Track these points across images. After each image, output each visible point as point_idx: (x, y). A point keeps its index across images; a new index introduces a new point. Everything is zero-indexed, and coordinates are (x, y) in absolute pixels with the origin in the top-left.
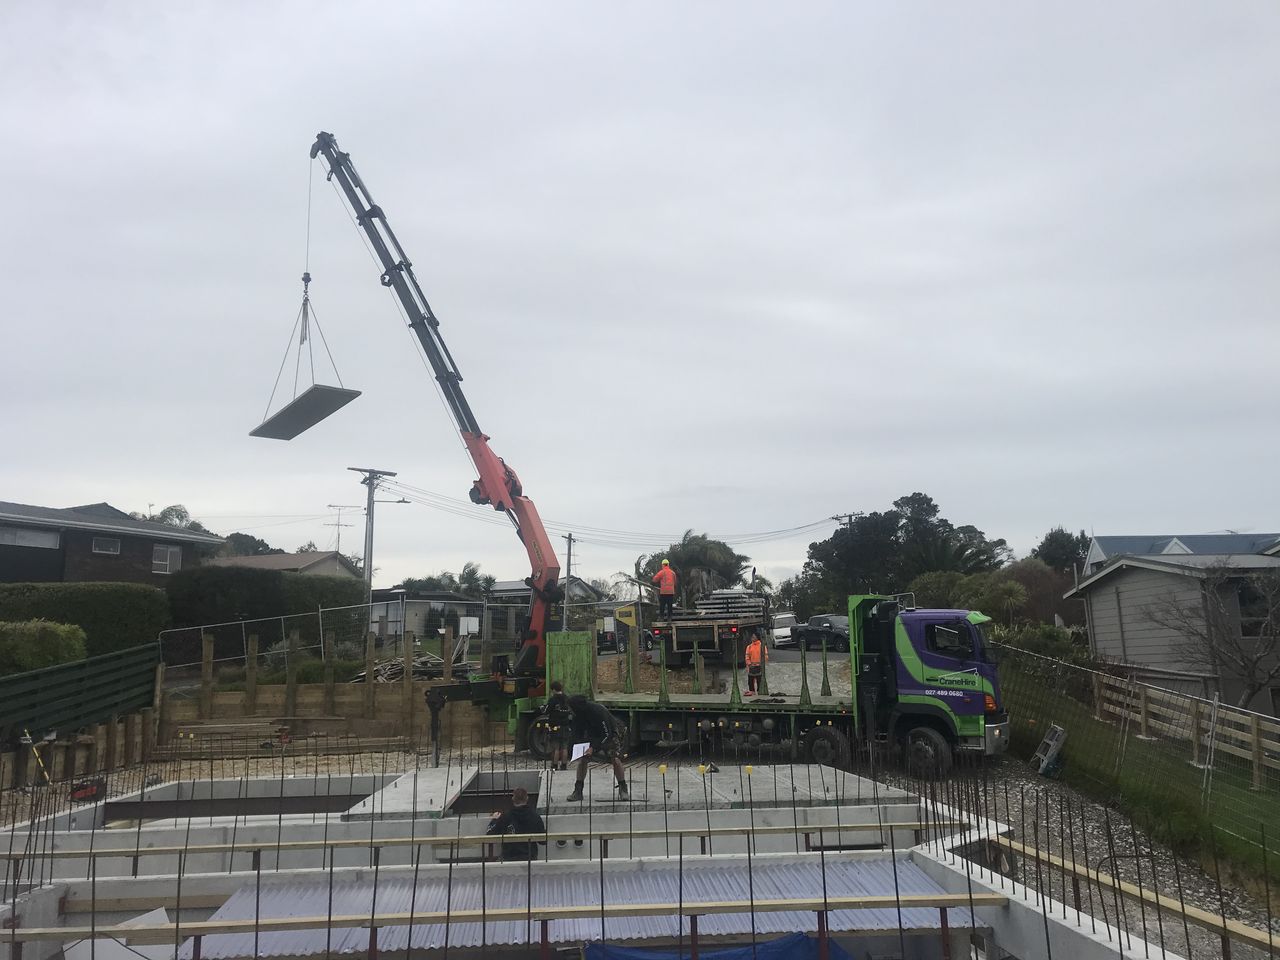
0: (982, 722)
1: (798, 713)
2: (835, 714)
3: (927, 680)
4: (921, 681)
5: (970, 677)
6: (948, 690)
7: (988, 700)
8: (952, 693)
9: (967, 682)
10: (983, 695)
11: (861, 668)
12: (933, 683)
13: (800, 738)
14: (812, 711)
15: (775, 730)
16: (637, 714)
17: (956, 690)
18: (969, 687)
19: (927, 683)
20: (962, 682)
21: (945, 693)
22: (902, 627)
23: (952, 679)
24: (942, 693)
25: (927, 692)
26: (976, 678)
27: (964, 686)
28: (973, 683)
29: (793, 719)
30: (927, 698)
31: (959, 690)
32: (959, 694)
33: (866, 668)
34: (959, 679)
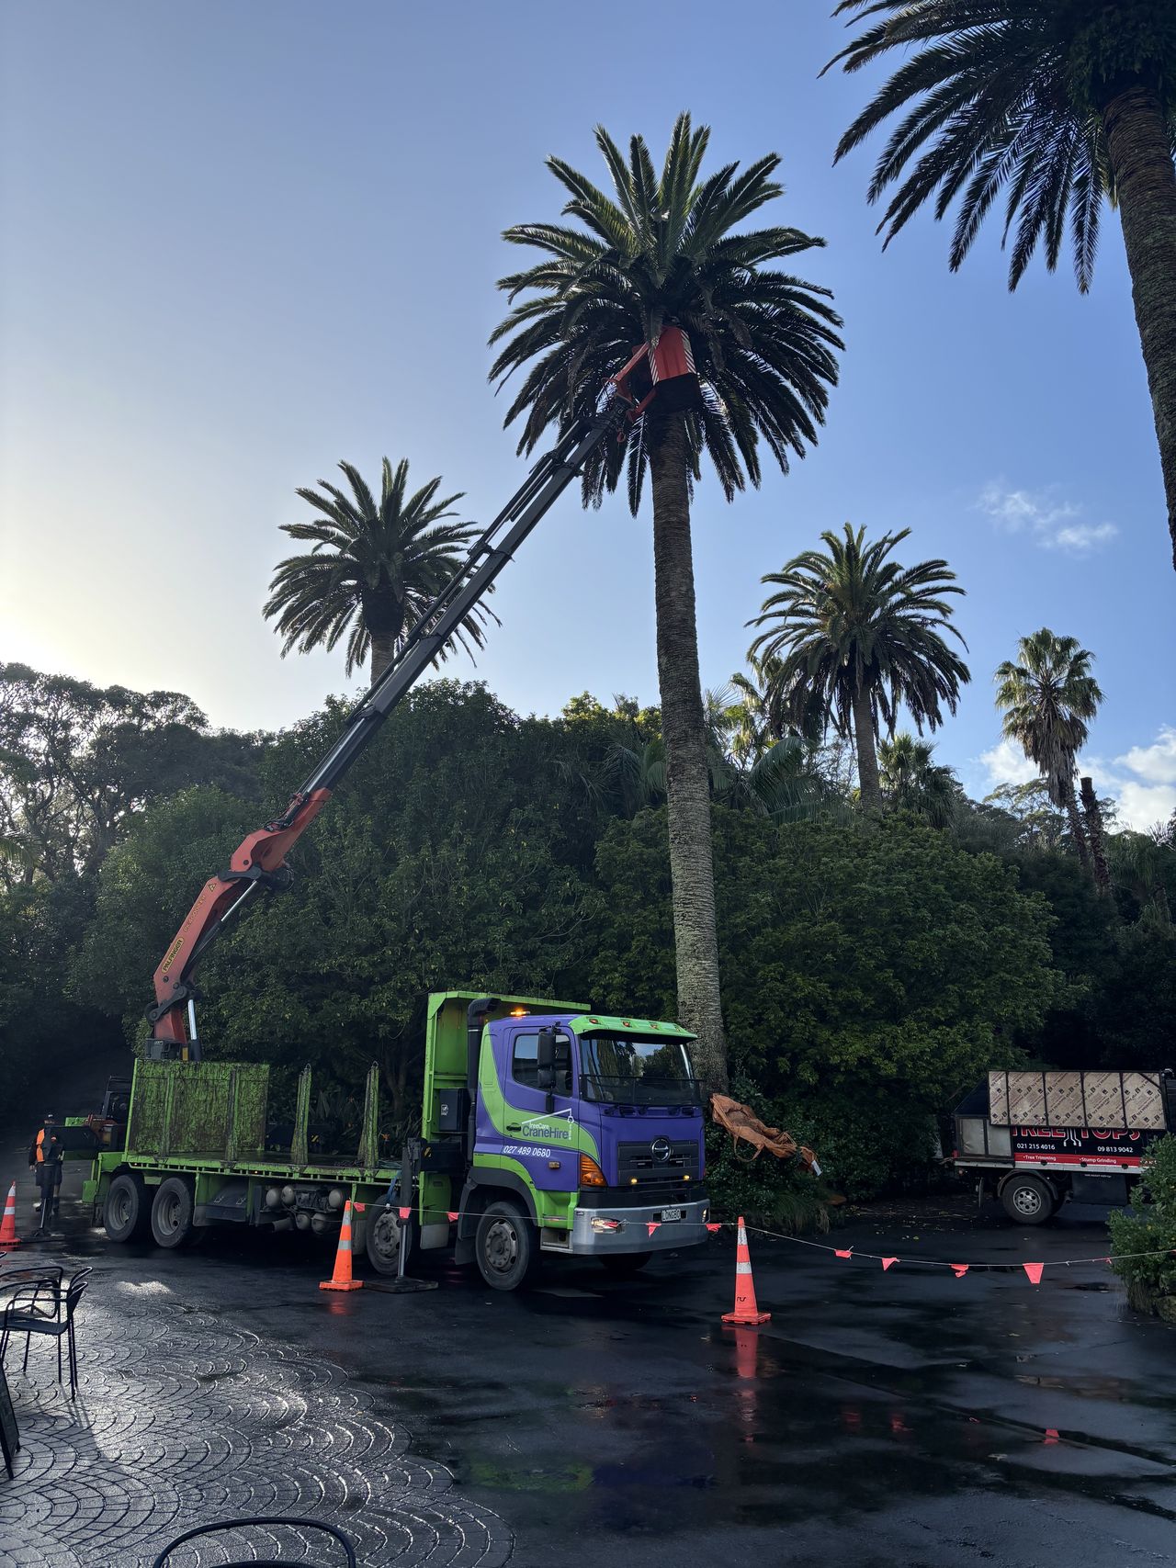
0: (573, 1204)
1: (360, 1182)
3: (510, 1128)
4: (502, 1132)
5: (561, 1124)
6: (532, 1146)
7: (587, 1165)
8: (538, 1152)
9: (557, 1134)
10: (580, 1156)
11: (438, 1113)
12: (516, 1135)
14: (376, 1180)
17: (542, 1146)
18: (560, 1142)
19: (508, 1133)
20: (551, 1132)
21: (529, 1151)
22: (488, 1040)
23: (538, 1127)
24: (524, 1151)
25: (508, 1149)
26: (570, 1125)
27: (552, 1141)
28: (565, 1134)
29: (354, 1191)
30: (505, 1159)
31: (547, 1147)
32: (545, 1153)
33: (444, 1113)
34: (547, 1127)
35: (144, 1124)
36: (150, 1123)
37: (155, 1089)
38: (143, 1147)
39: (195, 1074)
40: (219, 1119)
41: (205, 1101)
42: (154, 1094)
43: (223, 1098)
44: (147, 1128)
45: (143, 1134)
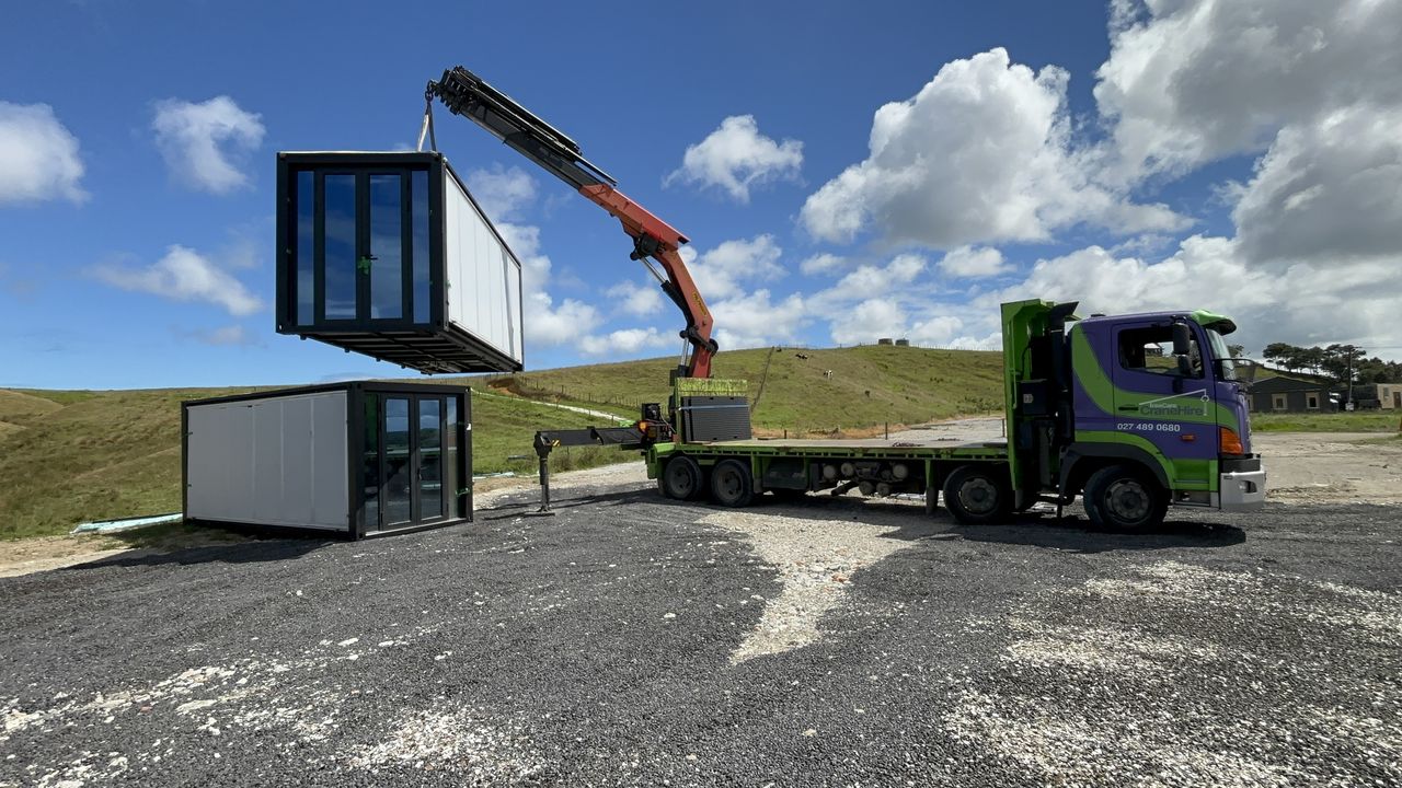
0: (1214, 470)
1: (934, 458)
2: (984, 459)
3: (1121, 409)
4: (1112, 412)
5: (1193, 403)
6: (1155, 422)
7: (1226, 437)
8: (1162, 428)
9: (1188, 411)
10: (1218, 429)
11: (1020, 399)
12: (1130, 414)
16: (760, 459)
17: (1169, 422)
18: (1193, 418)
19: (1120, 414)
20: (1179, 410)
21: (1151, 427)
23: (1161, 406)
24: (1145, 427)
25: (1120, 426)
26: (1204, 404)
28: (1200, 411)
29: (928, 465)
30: (1120, 436)
31: (1174, 423)
32: (1175, 428)
33: (1028, 398)
34: (1175, 406)
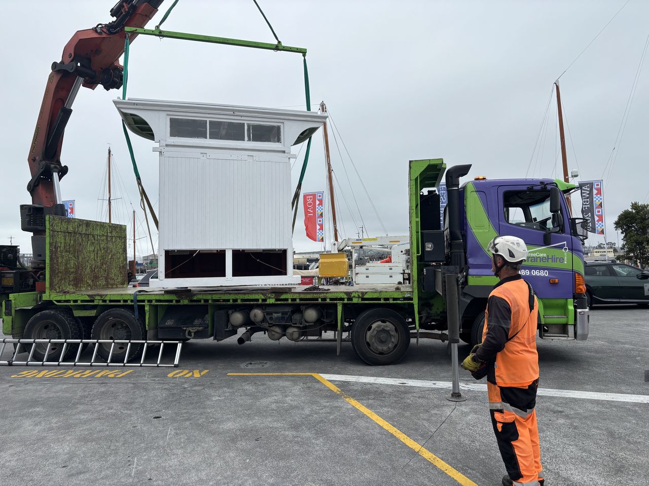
0: (571, 308)
1: (346, 301)
2: (391, 301)
5: (557, 253)
6: (530, 269)
7: (579, 280)
8: (535, 273)
9: (554, 259)
10: (575, 274)
11: (423, 247)
13: (344, 329)
14: (363, 299)
15: (319, 321)
17: (540, 268)
18: (556, 265)
20: (547, 259)
21: (528, 272)
22: (475, 195)
23: (535, 255)
24: (523, 272)
26: (566, 253)
27: (550, 264)
28: (562, 260)
29: (340, 309)
31: (544, 269)
32: (543, 274)
33: (430, 247)
34: (545, 255)
35: (58, 269)
36: (62, 268)
37: (63, 241)
38: (59, 288)
39: (86, 230)
40: (102, 265)
41: (94, 251)
42: (63, 245)
43: (104, 249)
44: (61, 272)
45: (58, 277)
